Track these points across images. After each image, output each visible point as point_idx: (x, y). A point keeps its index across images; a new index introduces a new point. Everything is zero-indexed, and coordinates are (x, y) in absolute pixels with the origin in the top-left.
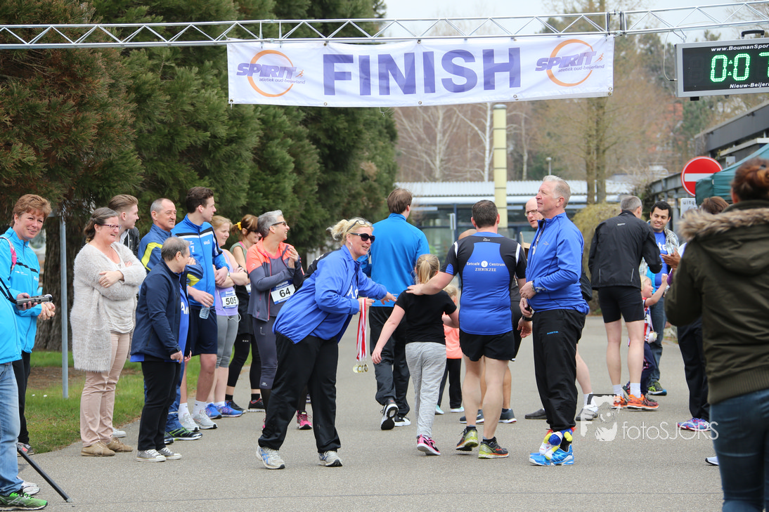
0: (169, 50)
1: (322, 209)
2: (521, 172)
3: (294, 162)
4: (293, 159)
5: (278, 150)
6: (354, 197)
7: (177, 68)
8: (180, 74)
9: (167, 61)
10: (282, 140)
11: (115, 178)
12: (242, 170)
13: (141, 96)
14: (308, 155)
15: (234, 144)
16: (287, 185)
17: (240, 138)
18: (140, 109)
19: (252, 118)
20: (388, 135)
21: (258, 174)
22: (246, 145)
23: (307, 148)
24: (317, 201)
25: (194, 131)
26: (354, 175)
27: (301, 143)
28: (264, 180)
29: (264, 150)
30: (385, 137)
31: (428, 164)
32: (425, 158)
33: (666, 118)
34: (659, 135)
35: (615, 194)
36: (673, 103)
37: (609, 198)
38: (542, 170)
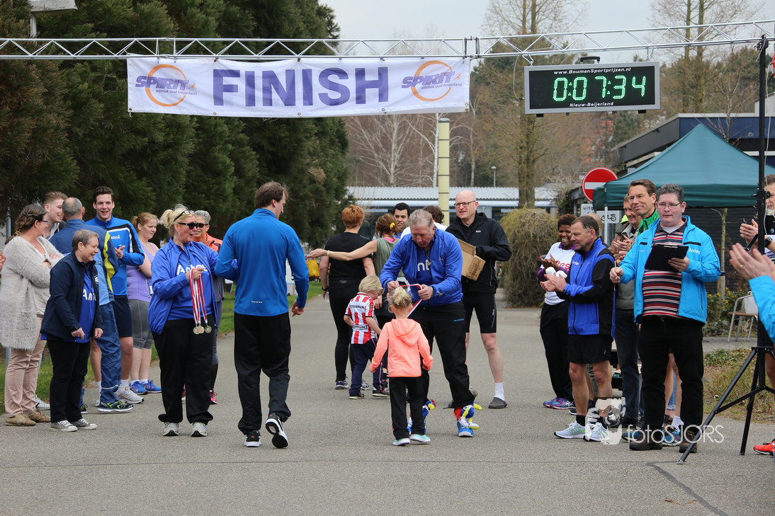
0: (110, 64)
2: (470, 179)
3: (234, 166)
4: (233, 164)
5: (219, 155)
7: (118, 79)
8: (120, 85)
9: (109, 72)
10: (223, 145)
11: (52, 177)
12: (180, 173)
13: (77, 104)
14: (248, 160)
15: (170, 150)
16: (227, 186)
17: (175, 144)
18: (75, 115)
19: (186, 126)
20: (340, 144)
21: (201, 176)
22: (181, 150)
23: (248, 154)
25: (134, 136)
26: (299, 178)
27: (242, 149)
28: (205, 182)
29: (207, 155)
30: (337, 146)
31: (384, 170)
32: (382, 165)
33: (599, 133)
34: (593, 148)
35: (544, 200)
36: (604, 120)
37: (537, 204)
38: (488, 176)
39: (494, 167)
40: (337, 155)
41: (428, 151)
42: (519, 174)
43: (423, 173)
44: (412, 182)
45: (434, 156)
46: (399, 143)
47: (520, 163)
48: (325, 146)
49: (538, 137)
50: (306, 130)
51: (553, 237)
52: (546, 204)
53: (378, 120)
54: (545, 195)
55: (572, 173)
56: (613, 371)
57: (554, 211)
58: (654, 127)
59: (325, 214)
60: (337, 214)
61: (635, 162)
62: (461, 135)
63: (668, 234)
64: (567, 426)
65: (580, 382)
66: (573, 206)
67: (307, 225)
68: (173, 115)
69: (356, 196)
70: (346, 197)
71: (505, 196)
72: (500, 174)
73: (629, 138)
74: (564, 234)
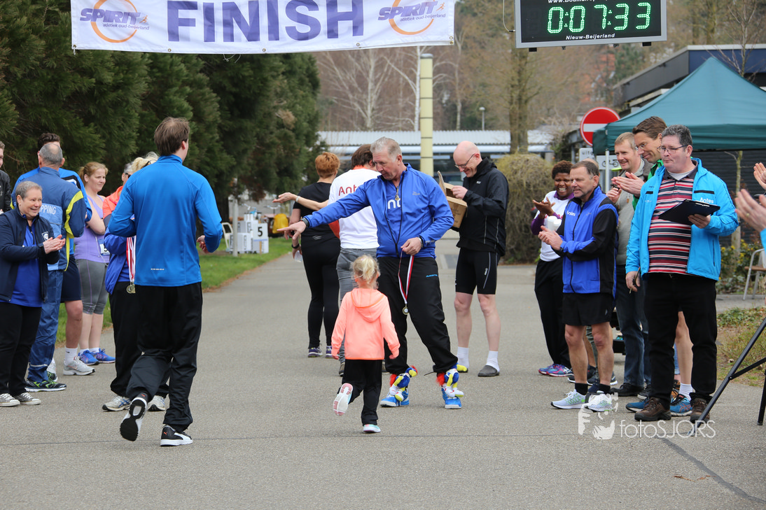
1: (228, 156)
2: (455, 122)
3: (193, 110)
4: (191, 108)
5: (175, 98)
6: (268, 145)
7: (60, 13)
8: (63, 19)
9: (51, 4)
10: (180, 88)
12: (131, 117)
13: (15, 41)
14: (208, 103)
15: (120, 90)
17: (126, 84)
18: (14, 54)
19: (137, 64)
20: (310, 84)
22: (133, 91)
23: (207, 96)
24: (222, 148)
25: (79, 77)
26: (265, 123)
27: (201, 91)
29: (162, 98)
30: (307, 85)
31: (359, 113)
32: (358, 107)
33: (599, 68)
34: (593, 85)
35: (538, 144)
36: (604, 53)
37: (531, 148)
38: (476, 119)
39: (482, 109)
40: (307, 96)
41: (409, 92)
42: (510, 116)
43: (403, 115)
44: (391, 126)
45: (415, 97)
46: (376, 82)
47: (511, 103)
48: (293, 87)
49: (531, 73)
50: (272, 69)
51: (549, 186)
52: (541, 148)
53: (353, 56)
54: (539, 139)
55: (569, 114)
56: (615, 334)
57: (549, 157)
58: (660, 61)
59: (295, 162)
60: (308, 162)
61: (640, 101)
62: (445, 73)
63: (676, 181)
64: (565, 396)
65: (577, 346)
66: (570, 151)
67: (275, 174)
68: (122, 52)
69: (329, 142)
70: (318, 143)
71: (495, 140)
72: (489, 116)
73: (632, 74)
74: (562, 183)
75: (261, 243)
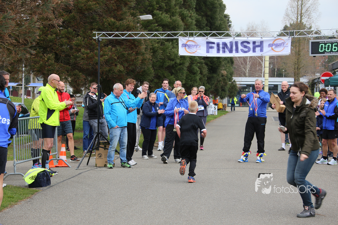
2: (274, 74)
4: (199, 70)
5: (195, 67)
6: (219, 81)
7: (165, 42)
8: (166, 44)
10: (196, 64)
11: (146, 75)
12: (183, 73)
13: (154, 51)
14: (204, 69)
15: (181, 65)
16: (197, 78)
17: (183, 64)
18: (154, 55)
21: (189, 74)
22: (185, 65)
23: (204, 67)
24: (207, 82)
25: (170, 61)
26: (219, 75)
27: (202, 65)
28: (191, 76)
29: (191, 67)
30: (230, 63)
31: (244, 71)
32: (243, 69)
33: (322, 58)
38: (281, 74)
39: (283, 70)
40: (230, 66)
41: (260, 65)
42: (294, 73)
43: (258, 72)
44: (254, 76)
45: (262, 66)
46: (250, 62)
47: (295, 69)
49: (302, 60)
54: (304, 80)
59: (226, 87)
62: (272, 59)
65: (326, 145)
66: (314, 85)
67: (221, 90)
69: (235, 81)
70: (233, 81)
72: (286, 73)
75: (215, 111)
